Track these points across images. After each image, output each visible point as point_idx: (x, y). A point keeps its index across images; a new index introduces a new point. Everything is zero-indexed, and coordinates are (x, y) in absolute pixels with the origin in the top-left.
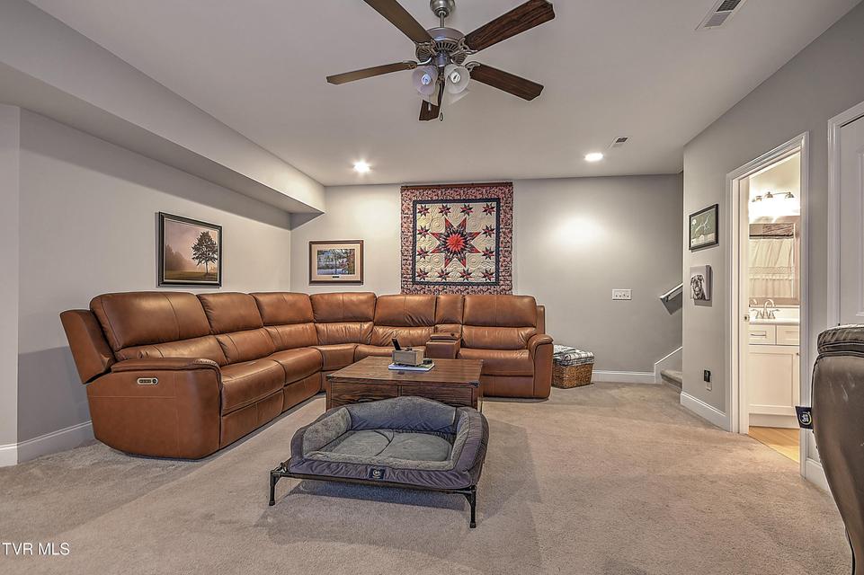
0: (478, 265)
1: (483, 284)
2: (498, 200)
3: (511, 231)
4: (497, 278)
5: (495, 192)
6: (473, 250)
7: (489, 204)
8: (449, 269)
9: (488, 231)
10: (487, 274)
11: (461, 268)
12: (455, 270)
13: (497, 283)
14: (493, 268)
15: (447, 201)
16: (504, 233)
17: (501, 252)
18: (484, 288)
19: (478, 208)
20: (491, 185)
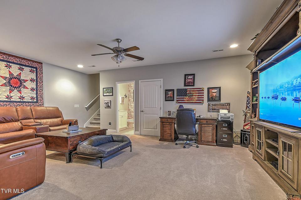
0: (28, 94)
1: (31, 102)
2: (36, 68)
3: (42, 82)
4: (37, 100)
5: (35, 65)
6: (25, 87)
7: (32, 69)
8: (12, 95)
9: (32, 80)
10: (32, 98)
11: (19, 95)
12: (15, 96)
13: (37, 102)
14: (35, 96)
15: (9, 62)
16: (39, 82)
17: (38, 89)
18: (32, 104)
19: (27, 69)
20: (34, 61)
